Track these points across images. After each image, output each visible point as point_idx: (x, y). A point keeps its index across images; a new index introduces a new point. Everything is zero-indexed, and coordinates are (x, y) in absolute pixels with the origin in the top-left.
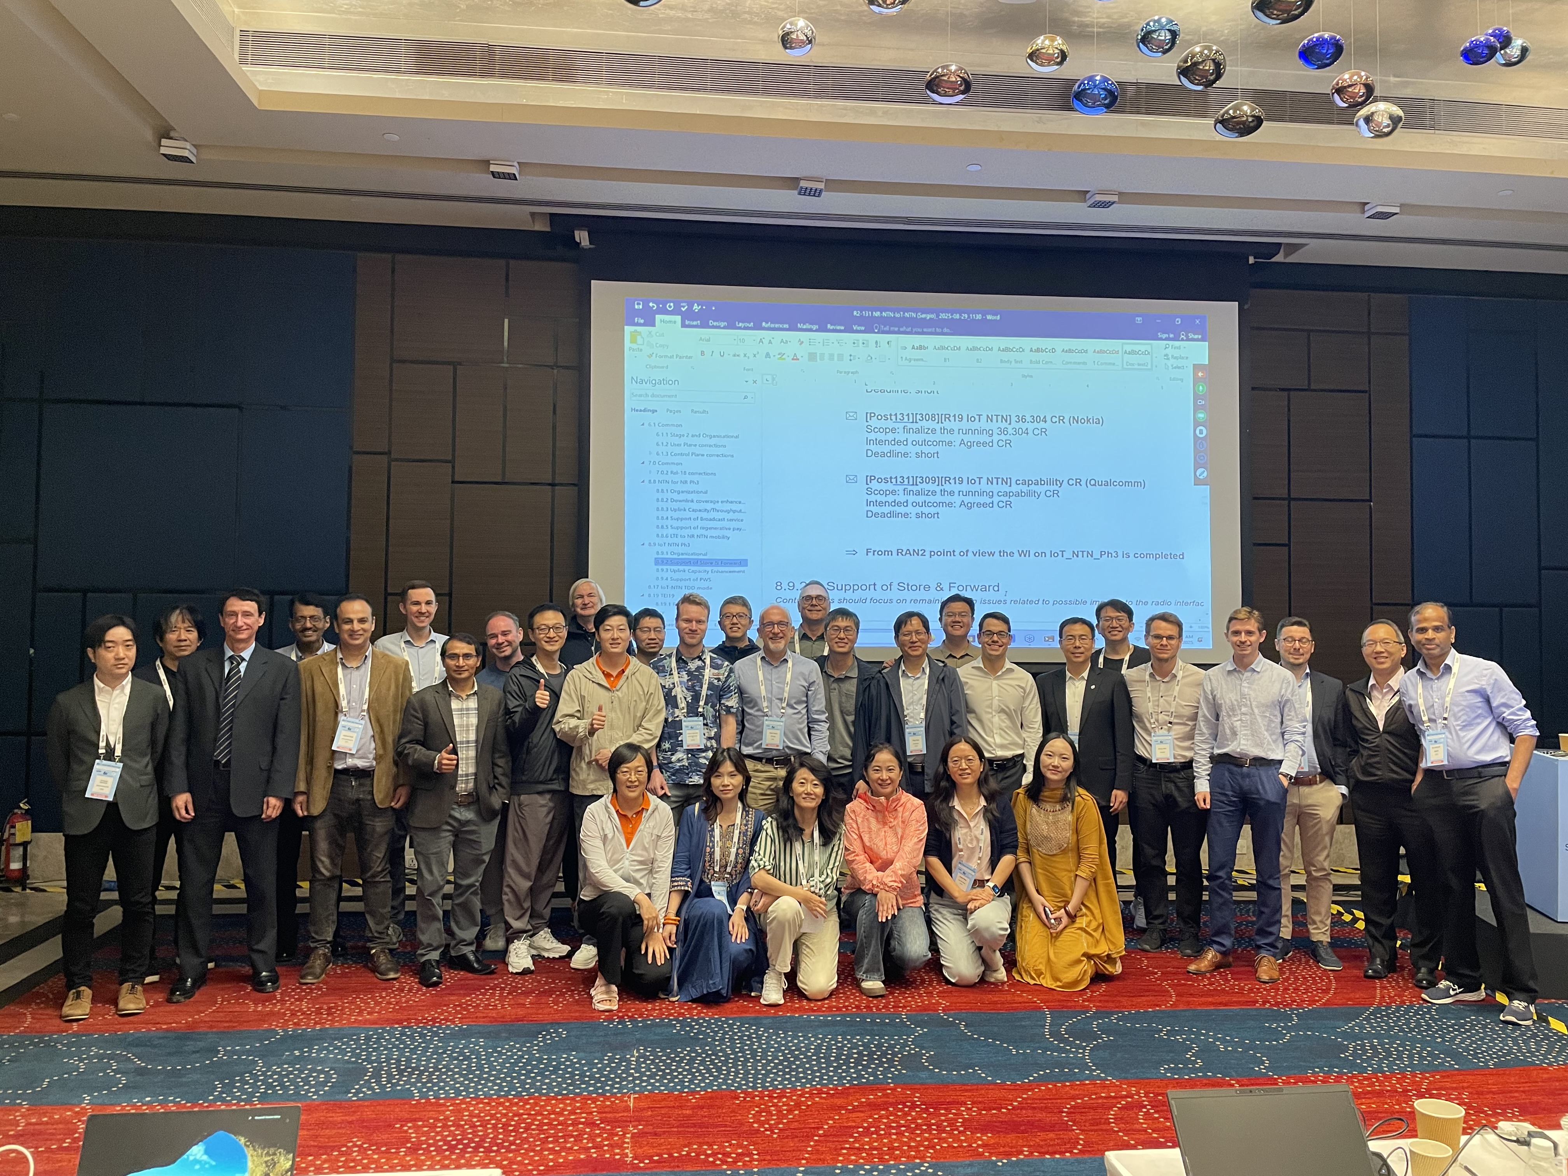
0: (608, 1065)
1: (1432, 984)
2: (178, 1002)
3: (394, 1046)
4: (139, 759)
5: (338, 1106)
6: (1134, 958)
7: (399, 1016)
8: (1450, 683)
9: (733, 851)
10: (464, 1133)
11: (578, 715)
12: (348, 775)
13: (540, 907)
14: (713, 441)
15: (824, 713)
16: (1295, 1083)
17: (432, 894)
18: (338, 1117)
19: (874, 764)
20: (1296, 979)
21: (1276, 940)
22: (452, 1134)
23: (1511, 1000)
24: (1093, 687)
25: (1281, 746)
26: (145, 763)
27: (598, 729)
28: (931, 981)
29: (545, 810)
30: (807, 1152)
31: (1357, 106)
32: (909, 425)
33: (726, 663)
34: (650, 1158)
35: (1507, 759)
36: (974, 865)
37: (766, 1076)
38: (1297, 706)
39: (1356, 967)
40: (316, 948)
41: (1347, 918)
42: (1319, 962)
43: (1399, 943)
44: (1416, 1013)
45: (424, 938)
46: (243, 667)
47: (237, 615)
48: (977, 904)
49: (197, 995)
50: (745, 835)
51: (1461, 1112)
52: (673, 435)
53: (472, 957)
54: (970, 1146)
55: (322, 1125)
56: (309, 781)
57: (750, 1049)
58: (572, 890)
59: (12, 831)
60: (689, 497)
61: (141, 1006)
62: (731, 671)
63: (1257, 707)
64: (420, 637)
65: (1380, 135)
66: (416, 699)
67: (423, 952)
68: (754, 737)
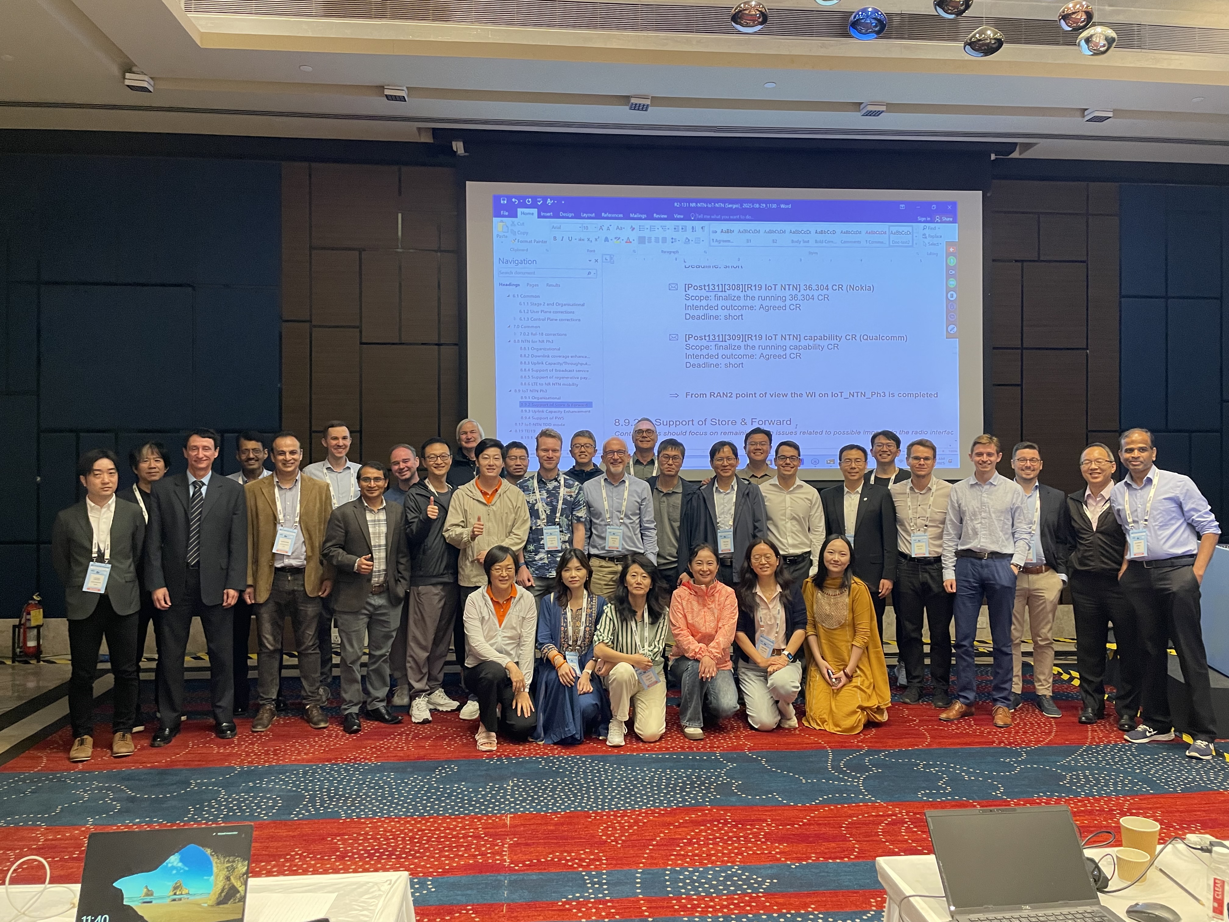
0: (490, 792)
1: (1132, 728)
2: (159, 746)
3: (326, 779)
4: (123, 561)
5: (285, 824)
6: (899, 710)
7: (329, 756)
8: (1152, 491)
9: (582, 628)
10: (380, 844)
11: (462, 524)
12: (285, 572)
13: (435, 672)
14: (564, 308)
15: (653, 522)
16: (1024, 805)
17: (353, 663)
18: (283, 833)
19: (697, 559)
20: (1025, 724)
21: (1009, 694)
22: (371, 845)
23: (1195, 740)
24: (865, 499)
25: (1012, 542)
26: (128, 565)
27: (478, 535)
28: (739, 727)
29: (437, 598)
30: (644, 858)
31: (1078, 30)
32: (720, 294)
33: (577, 483)
34: (523, 862)
35: (1195, 552)
36: (772, 637)
37: (611, 800)
38: (1026, 512)
39: (1074, 716)
40: (264, 704)
41: (1065, 677)
42: (1043, 711)
43: (1106, 696)
44: (1120, 750)
45: (346, 696)
46: (204, 490)
47: (198, 449)
48: (775, 667)
49: (173, 741)
50: (591, 616)
51: (1157, 827)
52: (532, 304)
53: (383, 711)
54: (770, 853)
55: (272, 838)
56: (255, 578)
57: (599, 780)
58: (461, 660)
59: (28, 617)
60: (546, 353)
61: (131, 750)
62: (580, 489)
63: (994, 513)
64: (338, 465)
65: (1098, 53)
66: (337, 512)
67: (346, 707)
68: (598, 541)
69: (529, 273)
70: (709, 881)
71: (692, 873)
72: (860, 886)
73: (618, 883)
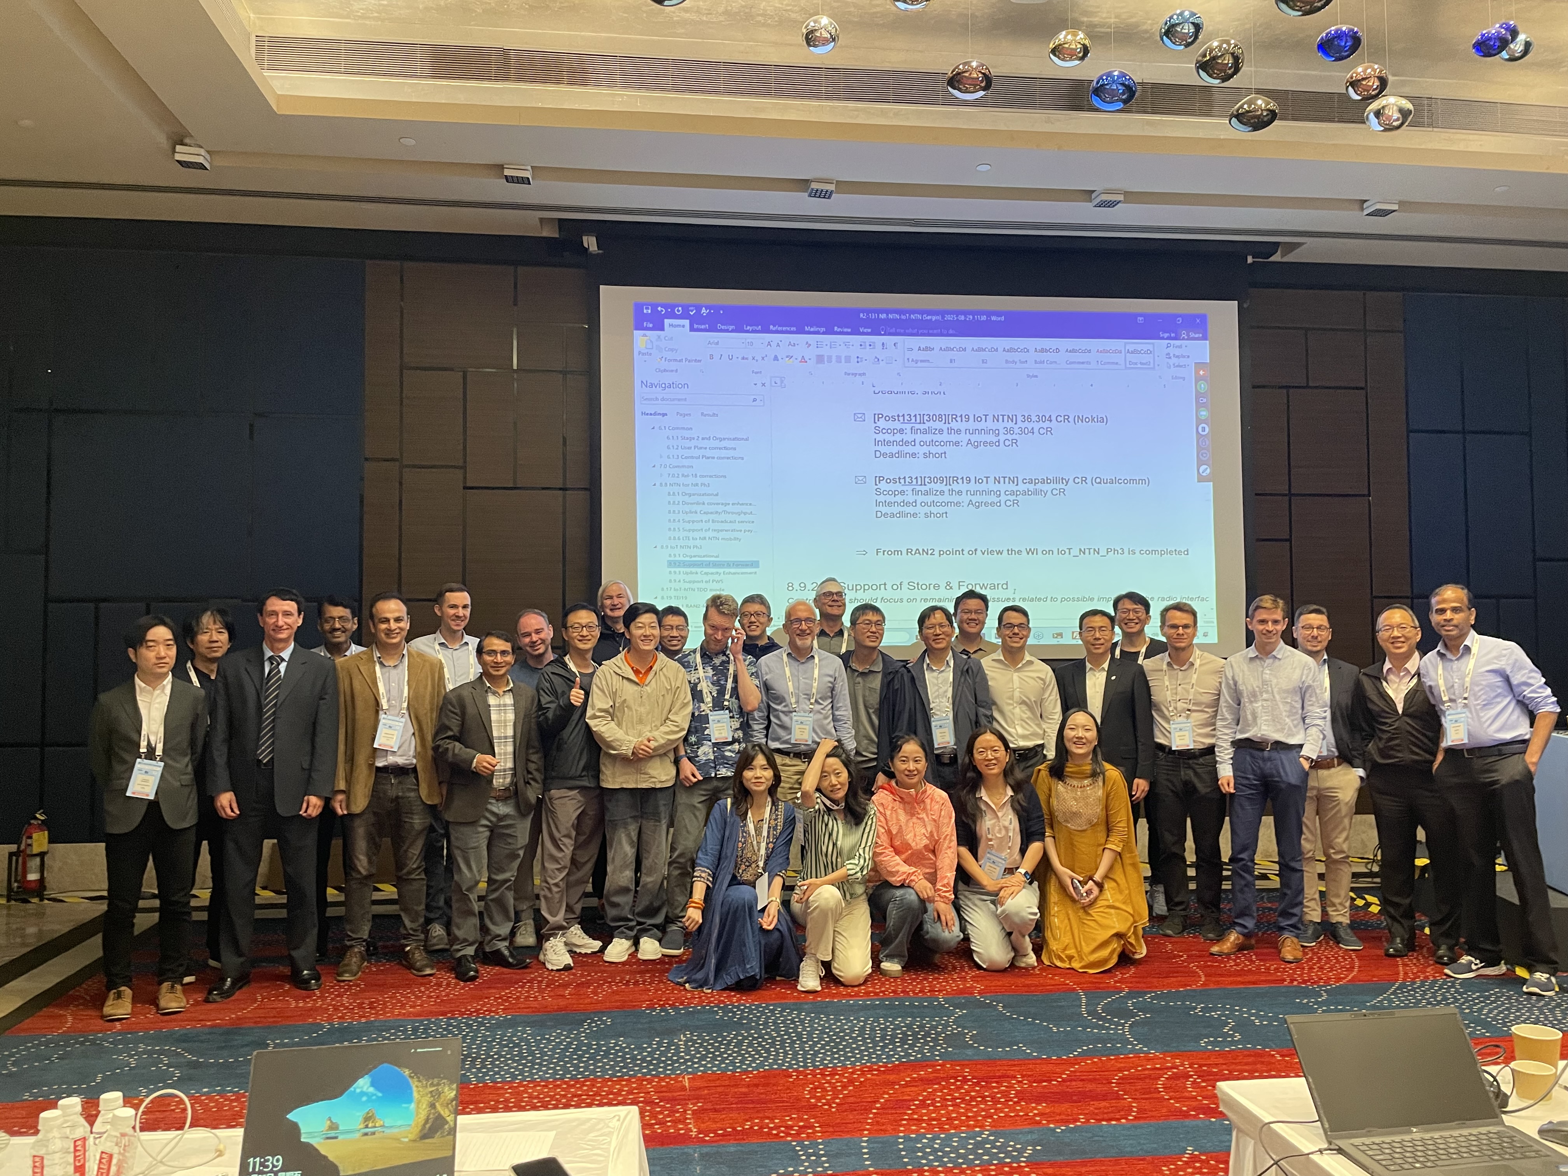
0: (658, 1049)
1: (1453, 960)
2: (215, 1002)
4: (179, 759)
6: (1158, 942)
7: (443, 1009)
8: (1470, 663)
9: (763, 845)
12: (387, 772)
13: (572, 902)
14: (723, 444)
15: (849, 708)
17: (469, 889)
19: (901, 754)
20: (1320, 959)
21: (1298, 922)
23: (1532, 973)
24: (1113, 678)
25: (1302, 732)
26: (184, 763)
28: (962, 967)
29: (574, 804)
30: (868, 1124)
31: (1368, 99)
32: (917, 426)
34: (714, 1132)
35: (1527, 737)
36: (1003, 853)
37: (816, 1053)
38: (1318, 691)
40: (352, 946)
41: (1360, 902)
42: (1338, 943)
44: (1441, 988)
45: (459, 933)
46: (283, 667)
47: (277, 615)
49: (236, 995)
51: (1558, 1034)
52: (683, 438)
53: (506, 953)
54: (1027, 1115)
56: (349, 781)
57: (795, 1032)
59: (29, 841)
60: (701, 499)
61: (182, 1005)
63: (1279, 693)
64: (454, 639)
65: (1389, 129)
66: (451, 696)
67: (458, 947)
68: (781, 733)
69: (679, 400)
70: (955, 1150)
71: (932, 1140)
72: (1147, 1152)
73: (837, 1155)
